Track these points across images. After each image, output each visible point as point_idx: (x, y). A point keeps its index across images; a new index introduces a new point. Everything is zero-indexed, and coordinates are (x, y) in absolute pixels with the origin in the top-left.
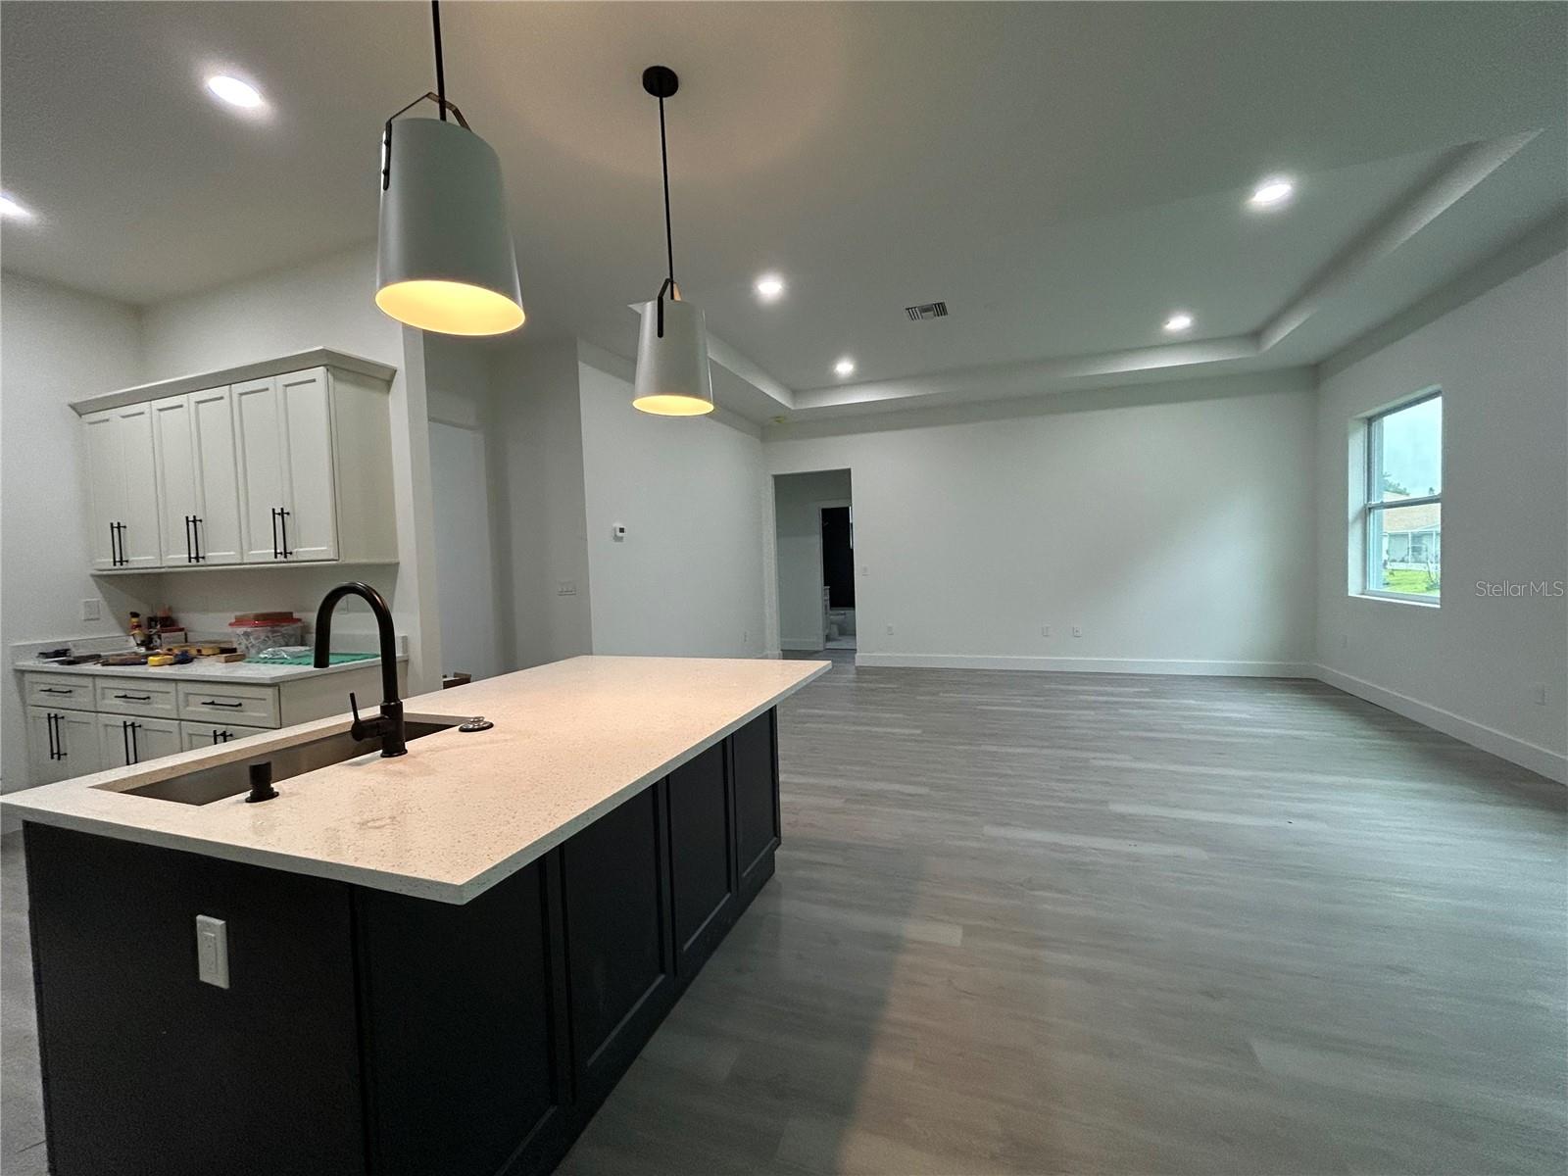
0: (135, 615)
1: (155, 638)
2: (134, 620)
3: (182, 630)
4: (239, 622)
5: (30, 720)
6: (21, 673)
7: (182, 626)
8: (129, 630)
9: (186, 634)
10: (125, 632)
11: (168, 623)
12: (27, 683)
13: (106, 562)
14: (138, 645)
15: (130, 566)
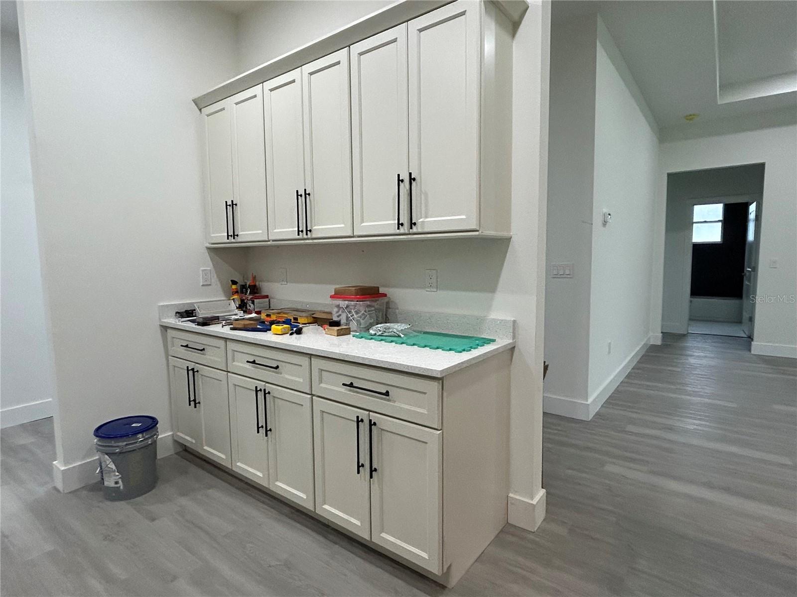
0: (234, 283)
1: (250, 303)
2: (234, 287)
3: (267, 297)
4: (337, 295)
5: (171, 368)
6: (165, 328)
7: (264, 294)
8: (230, 294)
9: (269, 300)
10: (227, 297)
11: (255, 290)
12: (169, 339)
13: (220, 236)
14: (237, 308)
15: (239, 239)
